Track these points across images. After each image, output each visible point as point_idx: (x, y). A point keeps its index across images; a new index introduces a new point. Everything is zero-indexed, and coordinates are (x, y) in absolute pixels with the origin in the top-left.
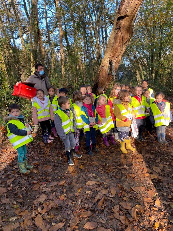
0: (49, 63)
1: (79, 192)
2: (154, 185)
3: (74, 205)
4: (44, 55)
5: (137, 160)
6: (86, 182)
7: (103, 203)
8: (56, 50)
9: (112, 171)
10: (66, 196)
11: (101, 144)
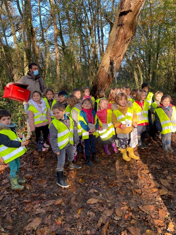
0: (43, 62)
1: (79, 213)
2: (164, 202)
3: (73, 231)
4: (38, 54)
5: (143, 172)
6: (87, 199)
7: (108, 228)
8: (51, 49)
9: (115, 186)
10: (64, 219)
11: (101, 153)
